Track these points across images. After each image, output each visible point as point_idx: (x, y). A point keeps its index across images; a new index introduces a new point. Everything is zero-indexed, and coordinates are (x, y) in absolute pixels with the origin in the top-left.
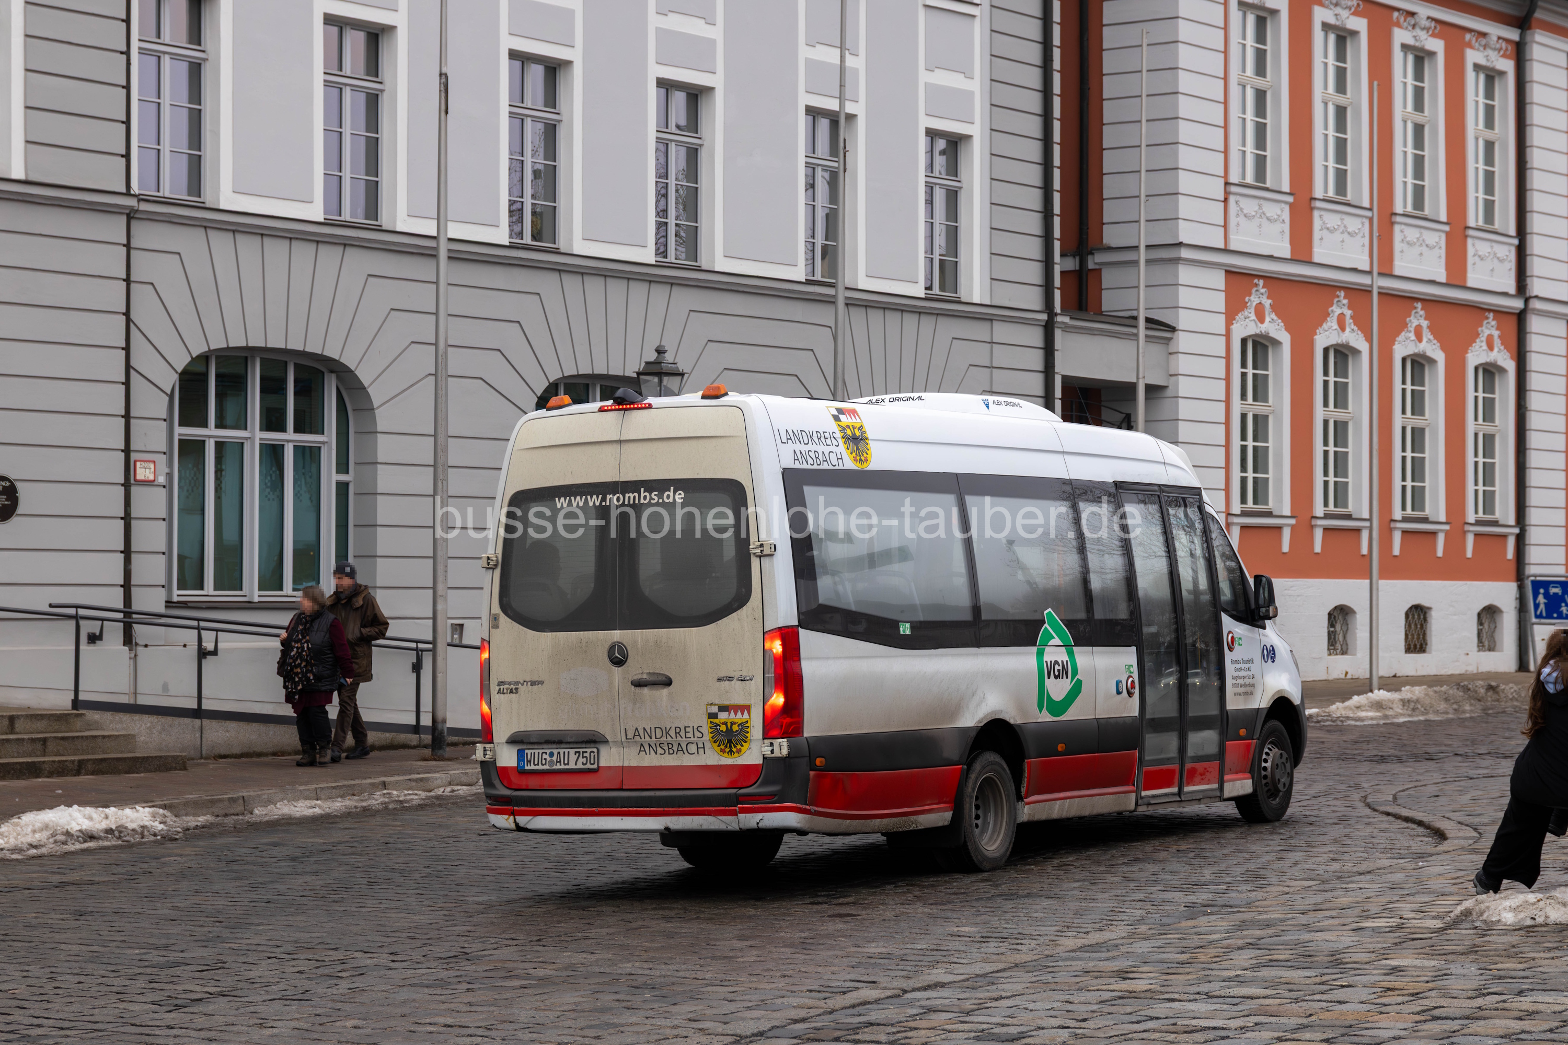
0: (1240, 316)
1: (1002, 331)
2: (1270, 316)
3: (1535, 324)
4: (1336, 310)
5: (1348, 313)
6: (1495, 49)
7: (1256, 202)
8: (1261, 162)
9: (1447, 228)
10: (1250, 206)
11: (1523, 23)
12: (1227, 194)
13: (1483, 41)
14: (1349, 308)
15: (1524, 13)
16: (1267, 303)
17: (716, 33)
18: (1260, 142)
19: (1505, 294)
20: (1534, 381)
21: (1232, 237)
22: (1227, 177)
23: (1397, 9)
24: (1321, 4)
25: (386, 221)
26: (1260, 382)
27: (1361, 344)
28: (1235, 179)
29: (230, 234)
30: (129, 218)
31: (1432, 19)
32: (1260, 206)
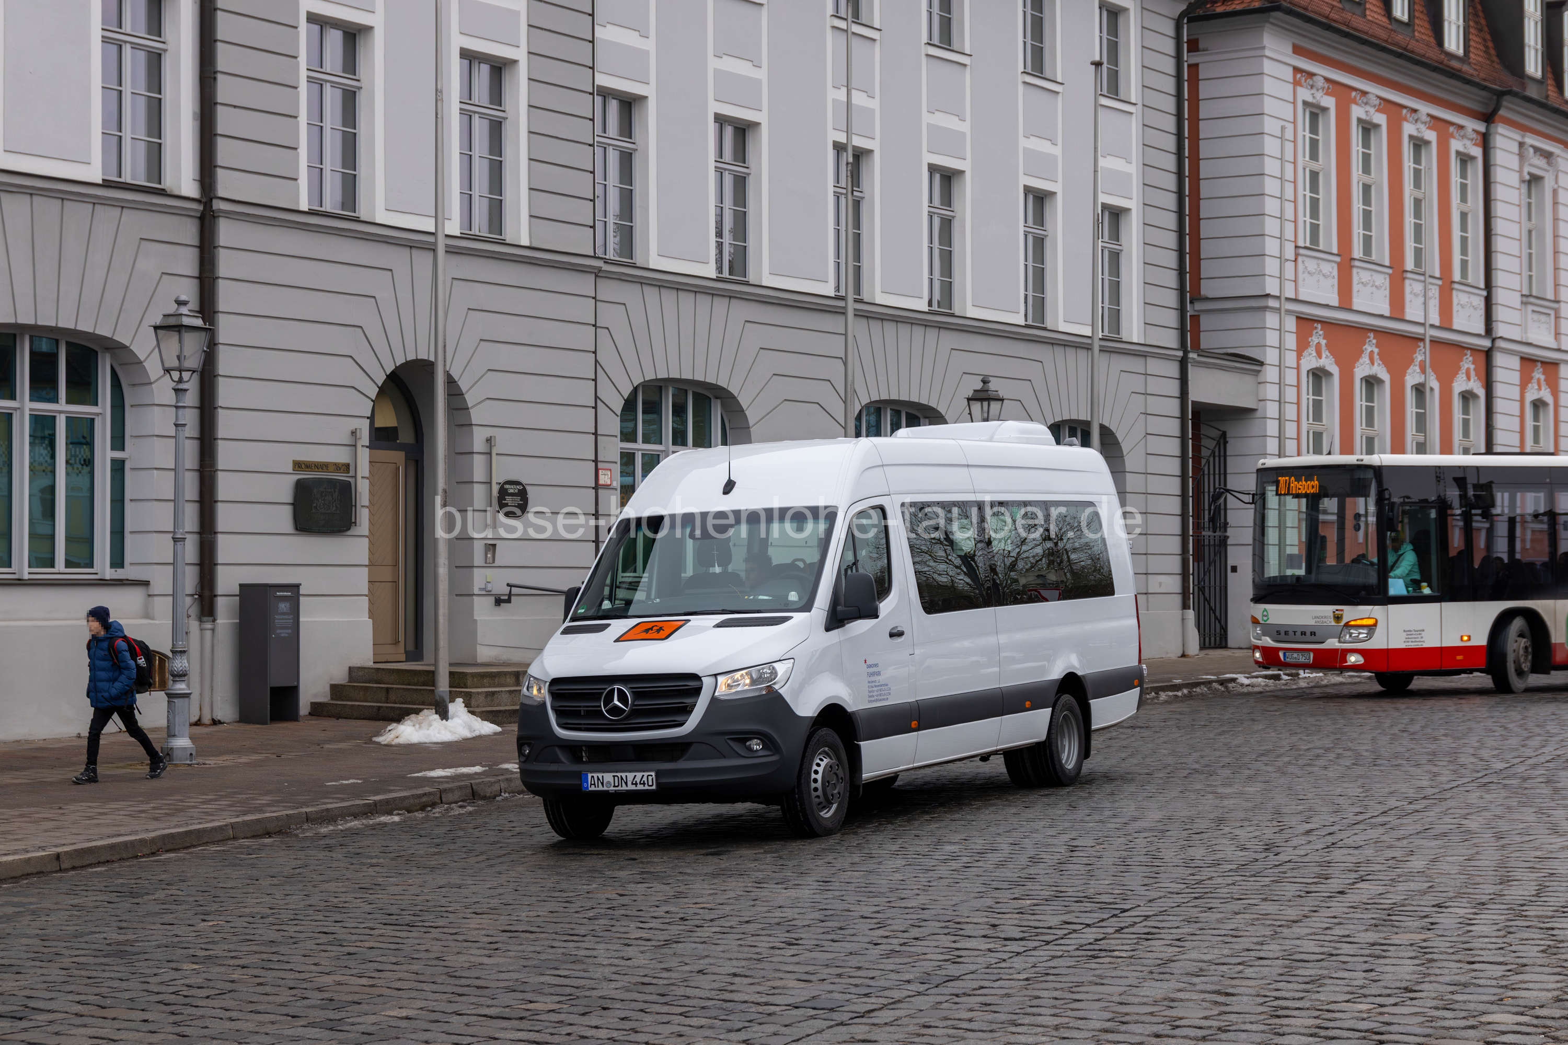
0: (1305, 353)
1: (1154, 366)
2: (1325, 353)
3: (1500, 359)
4: (1368, 348)
5: (1376, 350)
6: (1469, 139)
7: (1315, 261)
8: (1315, 229)
9: (1440, 282)
10: (1311, 265)
11: (1488, 118)
12: (1297, 255)
13: (1462, 133)
14: (1377, 347)
15: (1490, 110)
16: (1323, 342)
17: (964, 127)
18: (1315, 213)
19: (1479, 335)
20: (1500, 405)
21: (1301, 289)
22: (1295, 241)
23: (1405, 107)
24: (1356, 104)
25: (752, 278)
26: (1318, 405)
27: (1384, 375)
28: (1301, 244)
29: (657, 289)
30: (596, 276)
31: (1428, 115)
32: (1318, 265)
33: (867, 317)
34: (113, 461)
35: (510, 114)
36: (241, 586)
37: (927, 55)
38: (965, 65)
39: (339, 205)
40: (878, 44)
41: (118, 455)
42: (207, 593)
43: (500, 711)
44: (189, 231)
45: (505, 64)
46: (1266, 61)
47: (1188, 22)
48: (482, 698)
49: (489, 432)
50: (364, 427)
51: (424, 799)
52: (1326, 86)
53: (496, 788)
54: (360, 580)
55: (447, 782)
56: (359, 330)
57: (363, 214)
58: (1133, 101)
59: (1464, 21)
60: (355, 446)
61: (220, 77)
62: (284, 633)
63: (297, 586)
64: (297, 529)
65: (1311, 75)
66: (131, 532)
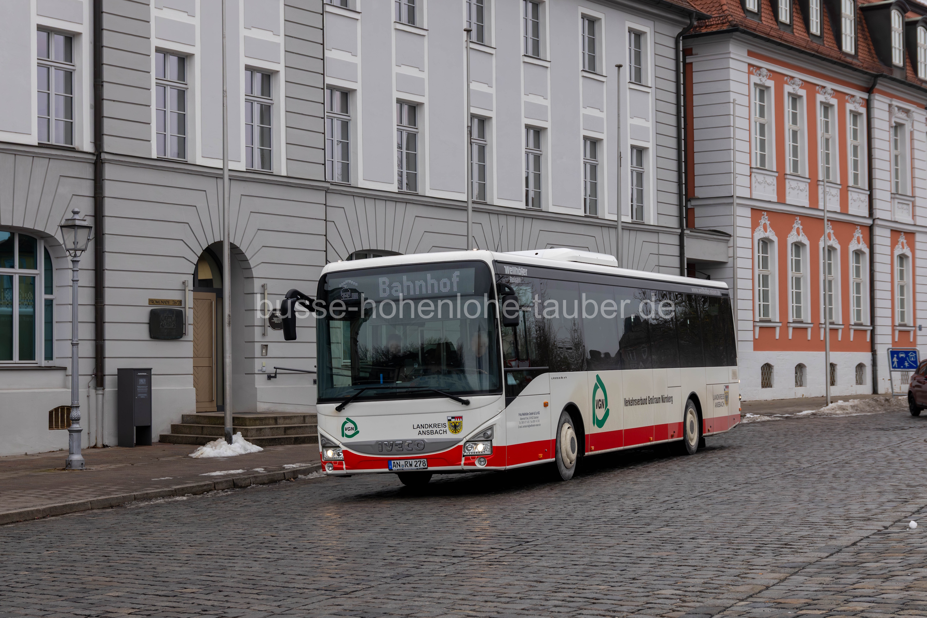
0: (757, 229)
1: (663, 238)
2: (769, 229)
3: (878, 231)
4: (796, 226)
5: (801, 227)
6: (858, 103)
7: (763, 176)
8: (763, 157)
9: (840, 187)
10: (760, 178)
11: (870, 90)
12: (751, 172)
13: (853, 99)
14: (801, 225)
15: (871, 86)
16: (768, 223)
17: (547, 103)
18: (763, 148)
19: (865, 217)
20: (878, 258)
21: (753, 192)
22: (750, 164)
23: (818, 85)
24: (787, 84)
25: (420, 191)
26: (765, 260)
27: (806, 241)
28: (753, 165)
29: (363, 199)
30: (326, 192)
31: (832, 89)
32: (764, 178)
33: (489, 213)
34: (46, 300)
35: (275, 101)
36: (118, 369)
37: (524, 62)
38: (547, 67)
39: (176, 155)
40: (494, 56)
41: (49, 297)
42: (99, 374)
43: (264, 439)
44: (88, 171)
45: (272, 73)
46: (731, 60)
47: (683, 39)
48: (254, 432)
49: (263, 282)
50: (190, 279)
51: (205, 488)
52: (769, 74)
53: (248, 481)
54: (188, 366)
55: (220, 478)
56: (187, 225)
57: (189, 159)
58: (650, 85)
59: (855, 34)
60: (185, 290)
61: (105, 84)
62: (143, 396)
63: (150, 370)
64: (151, 337)
65: (759, 68)
66: (57, 340)
